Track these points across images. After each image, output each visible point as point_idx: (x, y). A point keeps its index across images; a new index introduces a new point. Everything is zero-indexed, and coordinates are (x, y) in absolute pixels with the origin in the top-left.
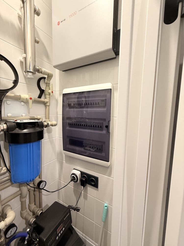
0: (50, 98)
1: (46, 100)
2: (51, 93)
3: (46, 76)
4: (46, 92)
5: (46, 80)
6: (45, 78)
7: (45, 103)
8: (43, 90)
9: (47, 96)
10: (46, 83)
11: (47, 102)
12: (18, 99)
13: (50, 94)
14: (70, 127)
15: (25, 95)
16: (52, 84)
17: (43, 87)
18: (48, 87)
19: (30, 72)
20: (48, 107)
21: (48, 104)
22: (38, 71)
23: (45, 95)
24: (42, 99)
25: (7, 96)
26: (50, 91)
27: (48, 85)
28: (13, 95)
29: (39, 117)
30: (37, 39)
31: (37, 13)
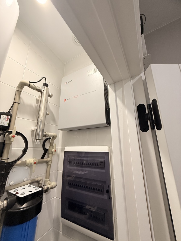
0: (52, 156)
1: (49, 159)
2: (54, 152)
4: (50, 152)
5: (51, 140)
6: (50, 138)
7: (47, 162)
8: (47, 150)
9: (50, 155)
10: (50, 143)
11: (49, 161)
12: (23, 164)
13: (52, 153)
14: (70, 187)
15: (30, 160)
16: (56, 144)
17: (47, 146)
18: (51, 146)
20: (49, 166)
21: (50, 163)
22: (45, 136)
23: (48, 154)
24: (45, 159)
26: (53, 150)
27: (52, 144)
28: (20, 162)
29: (39, 179)
30: (48, 113)
31: (50, 96)
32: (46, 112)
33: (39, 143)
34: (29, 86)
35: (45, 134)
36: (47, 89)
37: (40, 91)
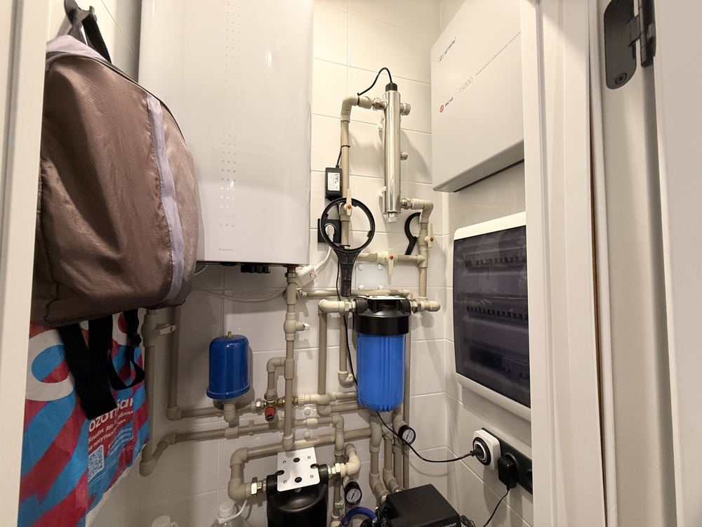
0: (427, 251)
1: (420, 257)
2: (429, 242)
3: (421, 211)
4: (421, 242)
5: (421, 218)
6: (418, 214)
7: (417, 264)
8: (416, 239)
9: (423, 249)
10: (421, 223)
11: (422, 261)
12: (373, 260)
13: (427, 244)
15: (383, 253)
16: (431, 224)
17: (415, 231)
18: (424, 231)
19: (392, 213)
20: (423, 271)
21: (424, 265)
22: (405, 206)
23: (419, 247)
24: (413, 256)
25: (360, 257)
26: (427, 238)
27: (424, 226)
28: (367, 254)
29: (405, 291)
30: (404, 154)
31: (405, 111)
32: (401, 153)
33: (395, 219)
34: (359, 103)
35: (403, 201)
36: (394, 95)
37: (379, 106)
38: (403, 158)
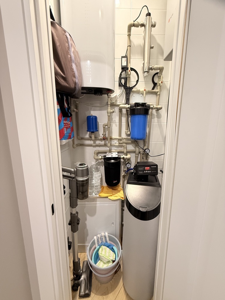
1: (157, 90)
3: (158, 71)
4: (158, 84)
5: (159, 74)
6: (157, 73)
7: (156, 93)
8: (156, 83)
9: (159, 87)
10: (159, 77)
11: (157, 92)
12: (138, 92)
13: (160, 84)
15: (142, 89)
16: (162, 76)
17: (156, 80)
18: (159, 79)
19: (146, 72)
20: (158, 96)
21: (158, 94)
22: (151, 69)
23: (157, 86)
24: (155, 90)
25: (133, 91)
26: (160, 82)
28: (136, 90)
30: (152, 46)
31: (153, 26)
32: (151, 45)
33: (147, 75)
34: (134, 25)
35: (151, 67)
36: (149, 18)
37: (143, 25)
38: (152, 48)
